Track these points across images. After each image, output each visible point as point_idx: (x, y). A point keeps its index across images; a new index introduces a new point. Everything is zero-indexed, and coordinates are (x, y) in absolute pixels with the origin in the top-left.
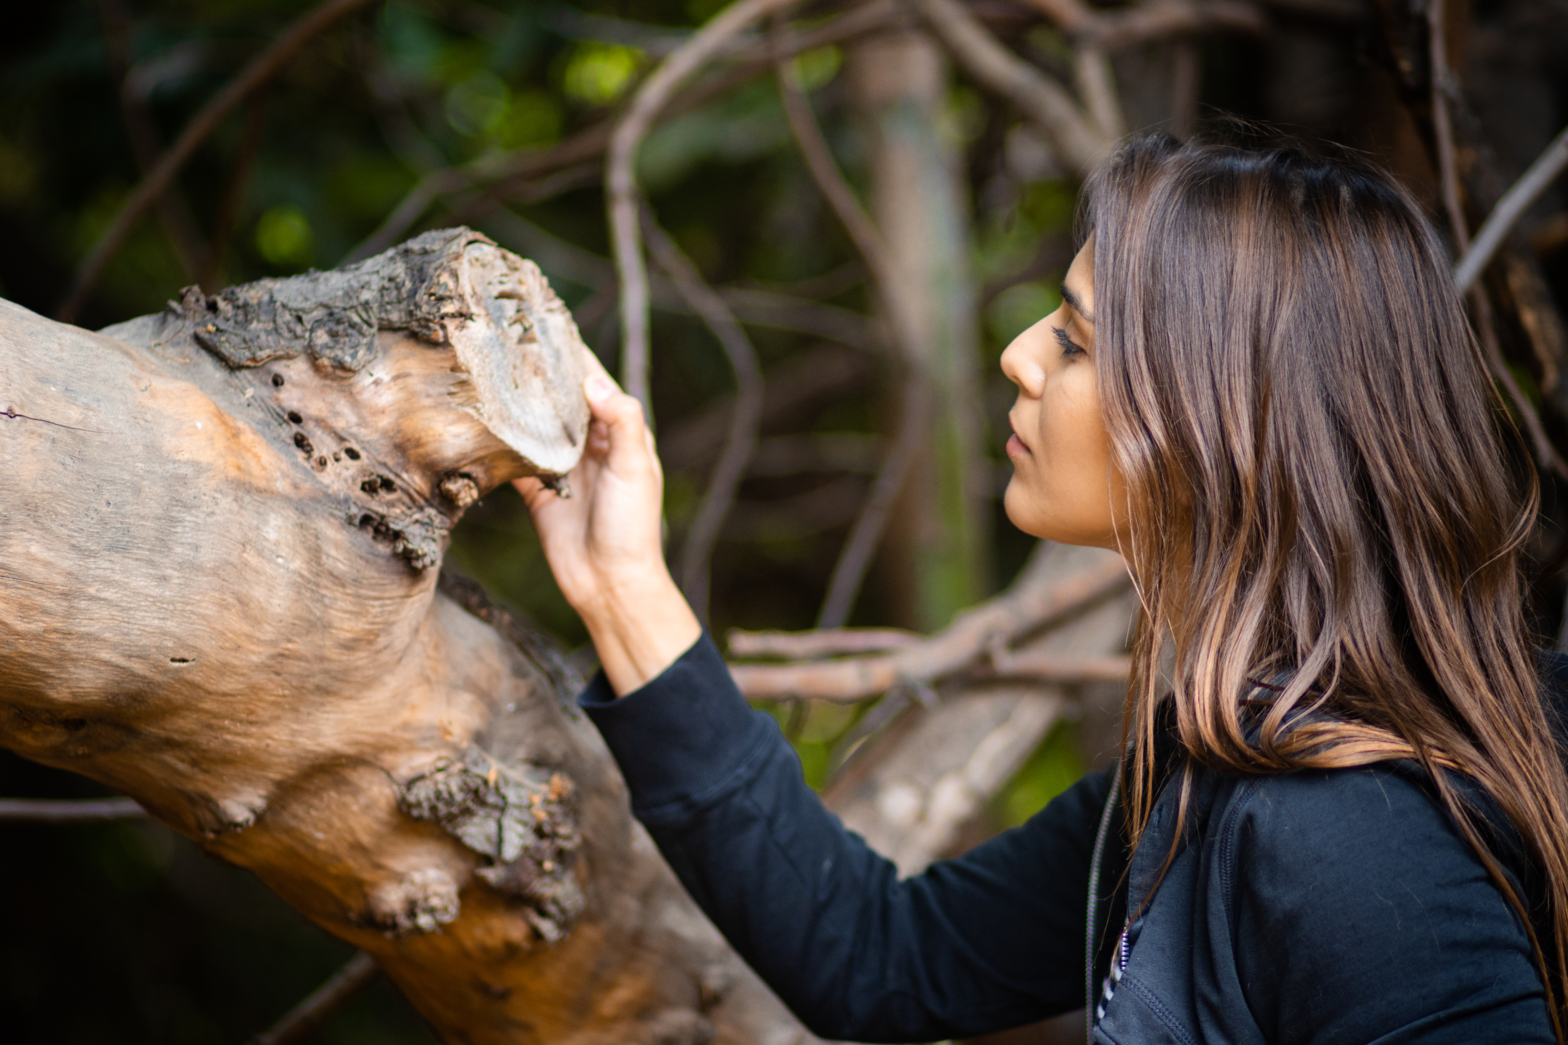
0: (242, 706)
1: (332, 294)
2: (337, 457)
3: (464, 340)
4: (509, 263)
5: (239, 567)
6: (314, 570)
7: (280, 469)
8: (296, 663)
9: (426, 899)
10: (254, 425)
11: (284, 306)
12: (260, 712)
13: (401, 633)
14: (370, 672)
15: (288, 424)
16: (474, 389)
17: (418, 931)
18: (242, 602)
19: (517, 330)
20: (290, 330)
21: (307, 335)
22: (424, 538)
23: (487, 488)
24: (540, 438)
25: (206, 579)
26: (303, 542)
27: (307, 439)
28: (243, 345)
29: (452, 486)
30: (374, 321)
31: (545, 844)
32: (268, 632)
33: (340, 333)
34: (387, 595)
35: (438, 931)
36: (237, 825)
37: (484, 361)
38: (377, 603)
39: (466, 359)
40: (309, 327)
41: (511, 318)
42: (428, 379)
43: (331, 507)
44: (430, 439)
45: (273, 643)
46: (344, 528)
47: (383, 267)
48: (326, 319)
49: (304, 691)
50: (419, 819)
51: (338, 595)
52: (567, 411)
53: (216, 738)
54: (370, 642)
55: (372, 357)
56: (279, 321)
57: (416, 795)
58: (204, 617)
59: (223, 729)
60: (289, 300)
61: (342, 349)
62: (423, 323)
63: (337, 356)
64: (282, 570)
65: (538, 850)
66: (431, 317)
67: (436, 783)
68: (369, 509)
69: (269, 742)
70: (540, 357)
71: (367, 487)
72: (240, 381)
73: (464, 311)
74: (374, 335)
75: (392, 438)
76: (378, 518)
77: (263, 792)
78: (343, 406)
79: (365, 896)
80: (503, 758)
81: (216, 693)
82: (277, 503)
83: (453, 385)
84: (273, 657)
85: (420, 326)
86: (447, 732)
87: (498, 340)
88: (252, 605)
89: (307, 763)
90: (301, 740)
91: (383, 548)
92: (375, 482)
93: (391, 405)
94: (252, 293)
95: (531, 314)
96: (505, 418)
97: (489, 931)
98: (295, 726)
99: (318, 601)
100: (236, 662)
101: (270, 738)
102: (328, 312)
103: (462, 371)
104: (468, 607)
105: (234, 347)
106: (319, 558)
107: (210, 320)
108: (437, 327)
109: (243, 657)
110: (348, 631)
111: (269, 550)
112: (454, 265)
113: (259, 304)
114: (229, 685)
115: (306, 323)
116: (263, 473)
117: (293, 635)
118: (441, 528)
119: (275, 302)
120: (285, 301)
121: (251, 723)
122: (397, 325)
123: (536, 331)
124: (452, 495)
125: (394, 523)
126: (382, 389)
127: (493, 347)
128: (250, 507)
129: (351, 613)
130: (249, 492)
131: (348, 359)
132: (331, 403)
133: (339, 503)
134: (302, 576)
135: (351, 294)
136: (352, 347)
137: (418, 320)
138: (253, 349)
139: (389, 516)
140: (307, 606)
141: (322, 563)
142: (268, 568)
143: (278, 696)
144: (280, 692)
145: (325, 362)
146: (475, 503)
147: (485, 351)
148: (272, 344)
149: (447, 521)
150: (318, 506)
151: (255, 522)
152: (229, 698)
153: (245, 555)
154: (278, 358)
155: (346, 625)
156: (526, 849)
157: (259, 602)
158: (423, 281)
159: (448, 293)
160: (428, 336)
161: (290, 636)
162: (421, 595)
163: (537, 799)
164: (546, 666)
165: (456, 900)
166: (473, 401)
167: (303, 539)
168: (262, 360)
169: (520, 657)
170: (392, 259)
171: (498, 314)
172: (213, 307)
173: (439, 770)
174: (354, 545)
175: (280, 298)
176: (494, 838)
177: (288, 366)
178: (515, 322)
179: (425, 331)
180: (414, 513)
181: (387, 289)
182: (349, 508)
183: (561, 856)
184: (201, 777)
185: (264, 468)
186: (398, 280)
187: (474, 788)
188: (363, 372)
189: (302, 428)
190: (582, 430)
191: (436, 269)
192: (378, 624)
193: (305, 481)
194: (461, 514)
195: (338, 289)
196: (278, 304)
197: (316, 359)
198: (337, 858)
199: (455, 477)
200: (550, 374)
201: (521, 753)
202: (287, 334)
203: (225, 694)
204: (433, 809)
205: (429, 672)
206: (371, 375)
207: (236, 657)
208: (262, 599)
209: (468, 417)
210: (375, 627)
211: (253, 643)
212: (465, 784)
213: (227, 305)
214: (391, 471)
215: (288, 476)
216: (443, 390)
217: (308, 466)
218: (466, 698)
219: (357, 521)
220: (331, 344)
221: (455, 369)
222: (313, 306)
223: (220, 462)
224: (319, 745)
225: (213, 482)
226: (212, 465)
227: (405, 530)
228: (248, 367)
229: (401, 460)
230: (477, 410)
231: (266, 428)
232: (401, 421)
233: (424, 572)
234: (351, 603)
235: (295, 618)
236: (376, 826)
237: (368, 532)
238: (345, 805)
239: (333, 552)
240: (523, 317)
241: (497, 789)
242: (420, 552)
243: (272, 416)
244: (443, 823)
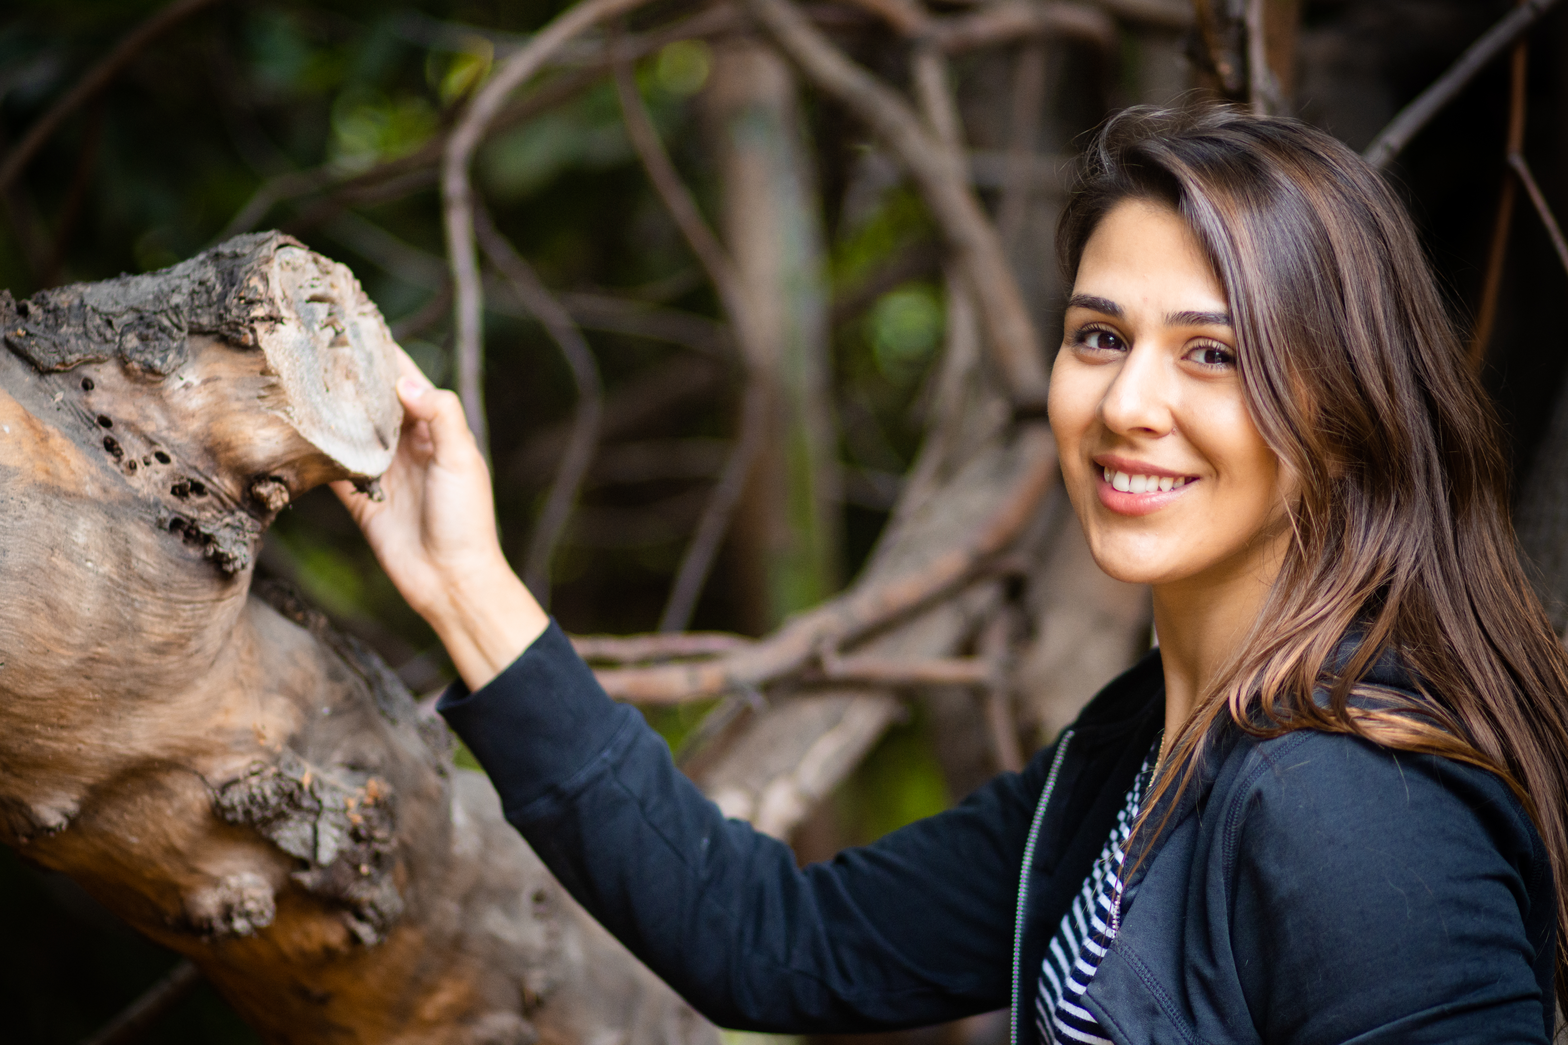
0: (53, 711)
1: (143, 298)
2: (148, 460)
3: (274, 343)
4: (321, 267)
5: (48, 571)
6: (124, 574)
7: (89, 473)
8: (106, 667)
9: (242, 903)
10: (63, 429)
11: (94, 310)
12: (71, 716)
13: (213, 637)
14: (182, 676)
15: (98, 428)
16: (284, 393)
17: (234, 935)
18: (51, 606)
19: (329, 333)
20: (100, 335)
21: (117, 339)
22: (235, 542)
23: (299, 492)
24: (351, 442)
25: (13, 583)
26: (112, 546)
27: (117, 443)
28: (53, 349)
29: (263, 490)
30: (184, 324)
31: (362, 848)
32: (78, 636)
33: (150, 336)
34: (199, 598)
35: (255, 935)
36: (49, 829)
37: (294, 365)
38: (188, 607)
39: (275, 362)
40: (119, 331)
41: (322, 321)
42: (238, 383)
43: (140, 511)
44: (240, 442)
45: (82, 647)
46: (154, 532)
47: (194, 270)
48: (136, 322)
49: (115, 695)
50: (234, 823)
51: (149, 599)
52: (379, 414)
53: (27, 742)
54: (181, 646)
55: (182, 361)
56: (89, 325)
57: (230, 800)
58: (12, 621)
59: (35, 733)
60: (99, 304)
61: (152, 353)
62: (233, 326)
63: (146, 360)
64: (91, 574)
65: (354, 853)
66: (241, 321)
67: (250, 787)
68: (180, 513)
69: (81, 746)
70: (352, 361)
71: (177, 491)
72: (49, 384)
73: (274, 314)
74: (184, 339)
75: (202, 442)
76: (188, 522)
77: (75, 796)
78: (153, 410)
79: (181, 900)
80: (319, 762)
81: (26, 697)
82: (86, 507)
83: (263, 388)
84: (82, 661)
85: (230, 329)
86: (261, 736)
87: (309, 343)
88: (61, 609)
89: (119, 767)
90: (113, 744)
91: (194, 552)
92: (185, 486)
93: (201, 409)
94: (63, 297)
95: (343, 317)
96: (316, 422)
97: (307, 935)
98: (107, 730)
99: (128, 605)
100: (45, 666)
101: (81, 742)
102: (139, 315)
103: (271, 374)
104: (283, 611)
105: (44, 351)
106: (129, 562)
107: (21, 323)
108: (247, 331)
109: (53, 661)
110: (159, 635)
111: (78, 554)
112: (264, 268)
113: (70, 308)
114: (39, 689)
115: (115, 327)
116: (72, 477)
117: (103, 639)
118: (253, 532)
119: (86, 306)
120: (95, 305)
121: (62, 727)
122: (207, 329)
123: (348, 335)
124: (263, 498)
125: (204, 526)
126: (192, 393)
127: (304, 350)
128: (59, 511)
129: (162, 616)
130: (57, 496)
131: (158, 363)
132: (141, 408)
133: (149, 506)
134: (111, 580)
135: (161, 298)
136: (162, 351)
137: (228, 324)
138: (63, 353)
139: (199, 520)
140: (116, 609)
141: (132, 566)
142: (77, 572)
143: (89, 700)
144: (91, 696)
145: (136, 365)
146: (286, 506)
147: (296, 355)
148: (82, 348)
149: (259, 525)
150: (128, 511)
151: (64, 526)
152: (39, 703)
153: (53, 559)
154: (88, 363)
155: (157, 629)
156: (341, 853)
157: (69, 606)
158: (233, 285)
159: (258, 297)
160: (238, 340)
161: (100, 640)
162: (233, 598)
163: (353, 803)
164: (362, 669)
165: (271, 904)
166: (282, 404)
167: (113, 543)
168: (72, 364)
169: (336, 660)
170: (203, 263)
171: (309, 317)
172: (23, 312)
173: (253, 774)
174: (164, 548)
175: (91, 302)
176: (310, 841)
177: (98, 371)
178: (327, 325)
179: (235, 335)
180: (224, 517)
181: (198, 293)
182: (159, 512)
183: (377, 859)
184: (13, 781)
185: (73, 472)
186: (209, 284)
187: (288, 792)
188: (173, 375)
189: (112, 432)
190: (395, 433)
191: (246, 273)
192: (190, 627)
193: (115, 485)
194: (273, 518)
195: (148, 293)
196: (88, 308)
197: (126, 363)
198: (152, 863)
199: (266, 481)
200: (362, 378)
201: (337, 757)
202: (96, 338)
203: (34, 699)
204: (247, 813)
205: (241, 676)
206: (181, 379)
207: (46, 662)
208: (71, 603)
209: (277, 420)
210: (187, 630)
211: (62, 647)
212: (279, 787)
213: (38, 308)
214: (201, 474)
215: (97, 480)
216: (253, 393)
217: (117, 469)
218: (280, 702)
219: (167, 525)
220: (141, 348)
221: (265, 372)
222: (124, 310)
223: (28, 466)
224: (132, 749)
225: (21, 486)
226: (19, 469)
227: (215, 533)
228: (58, 371)
229: (211, 464)
230: (287, 413)
231: (76, 432)
232: (211, 424)
233: (235, 576)
234: (162, 607)
235: (105, 622)
236: (190, 830)
237: (178, 536)
238: (159, 810)
239: (143, 556)
240: (335, 321)
241: (312, 791)
242: (231, 556)
243: (82, 420)
244: (259, 826)
